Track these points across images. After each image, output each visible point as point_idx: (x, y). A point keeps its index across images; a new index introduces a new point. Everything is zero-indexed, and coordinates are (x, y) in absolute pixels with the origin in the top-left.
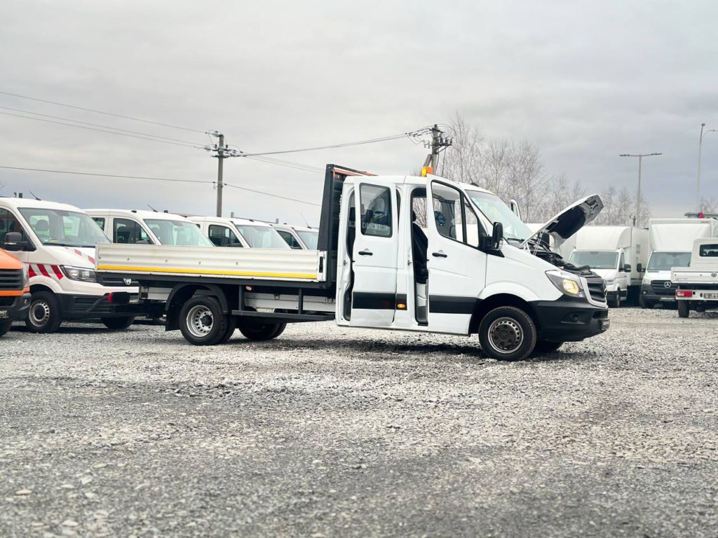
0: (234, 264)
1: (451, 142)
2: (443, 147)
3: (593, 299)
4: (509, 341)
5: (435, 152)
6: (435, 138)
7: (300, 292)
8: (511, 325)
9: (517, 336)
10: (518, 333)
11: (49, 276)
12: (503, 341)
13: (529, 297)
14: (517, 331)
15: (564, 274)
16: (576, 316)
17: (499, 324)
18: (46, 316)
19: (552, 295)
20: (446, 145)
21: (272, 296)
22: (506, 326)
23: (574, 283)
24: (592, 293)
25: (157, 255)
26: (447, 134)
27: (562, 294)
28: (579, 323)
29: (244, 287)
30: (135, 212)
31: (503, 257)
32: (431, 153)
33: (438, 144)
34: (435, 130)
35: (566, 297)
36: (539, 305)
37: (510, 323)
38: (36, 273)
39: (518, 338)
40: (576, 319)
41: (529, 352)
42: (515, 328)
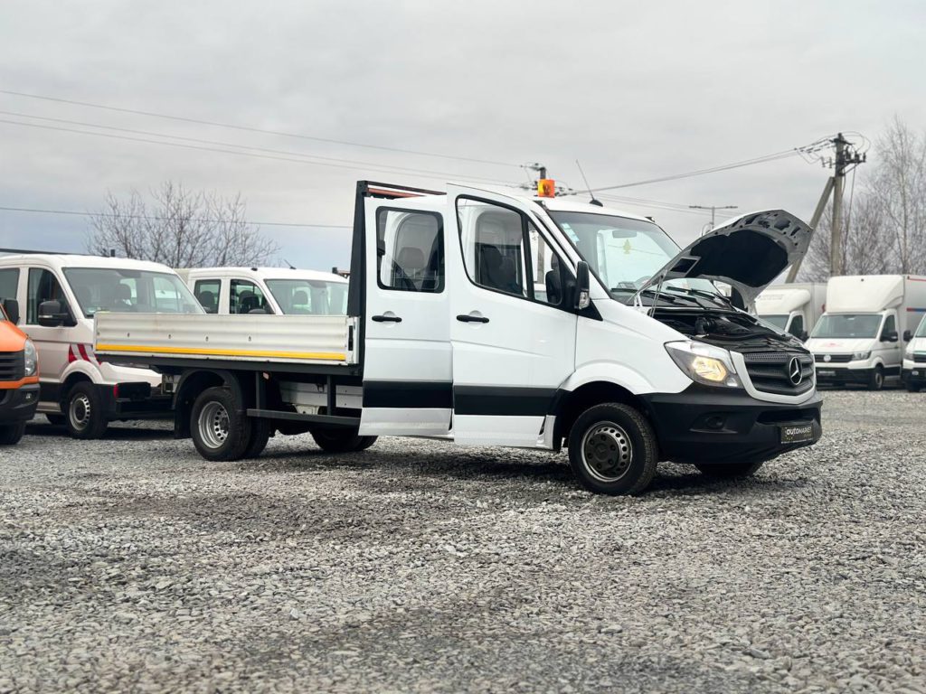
0: (246, 340)
1: (864, 157)
2: (851, 165)
3: (758, 389)
4: (609, 461)
5: (840, 174)
6: (839, 154)
7: (329, 381)
8: (614, 435)
9: (623, 453)
10: (624, 449)
11: (88, 360)
12: (601, 461)
13: (638, 386)
14: (622, 446)
15: (700, 347)
16: (718, 419)
17: (597, 433)
18: (86, 415)
19: (675, 383)
20: (857, 161)
21: (314, 387)
22: (604, 437)
23: (718, 362)
24: (754, 379)
25: (159, 328)
26: (856, 146)
27: (692, 381)
28: (725, 430)
29: (261, 373)
30: (255, 269)
31: (601, 319)
32: (833, 175)
33: (843, 160)
34: (839, 141)
35: (698, 387)
36: (654, 400)
37: (612, 431)
38: (76, 356)
39: (625, 457)
40: (720, 424)
41: (643, 480)
42: (619, 439)
